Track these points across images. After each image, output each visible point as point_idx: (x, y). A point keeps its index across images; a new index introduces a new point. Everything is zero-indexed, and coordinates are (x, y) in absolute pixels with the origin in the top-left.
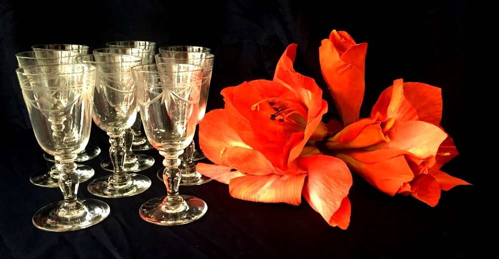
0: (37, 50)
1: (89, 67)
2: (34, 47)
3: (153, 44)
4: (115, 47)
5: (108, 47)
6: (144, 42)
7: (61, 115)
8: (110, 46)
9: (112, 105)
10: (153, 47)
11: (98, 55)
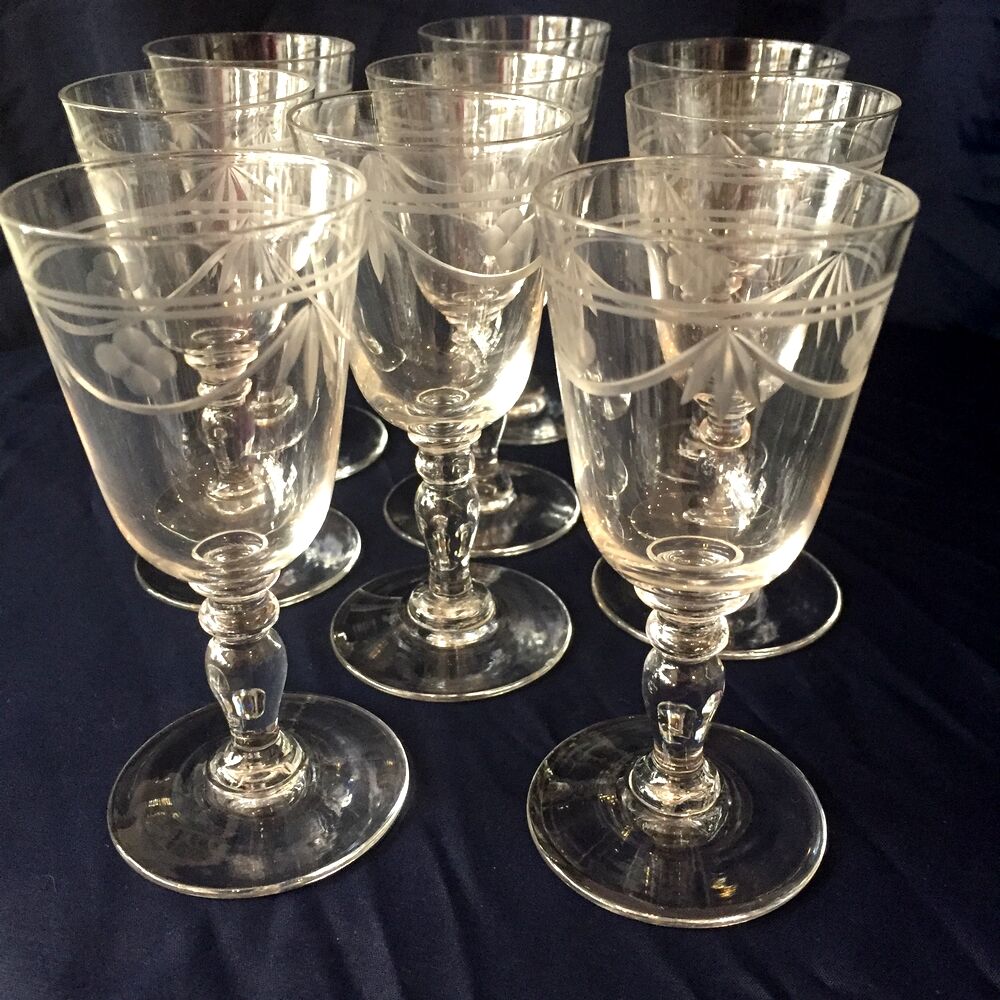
0: (162, 64)
1: (336, 171)
2: (151, 49)
3: (600, 28)
4: (454, 47)
5: (428, 47)
6: (563, 21)
7: (240, 343)
8: (435, 39)
9: (432, 298)
10: (598, 42)
11: (383, 92)
